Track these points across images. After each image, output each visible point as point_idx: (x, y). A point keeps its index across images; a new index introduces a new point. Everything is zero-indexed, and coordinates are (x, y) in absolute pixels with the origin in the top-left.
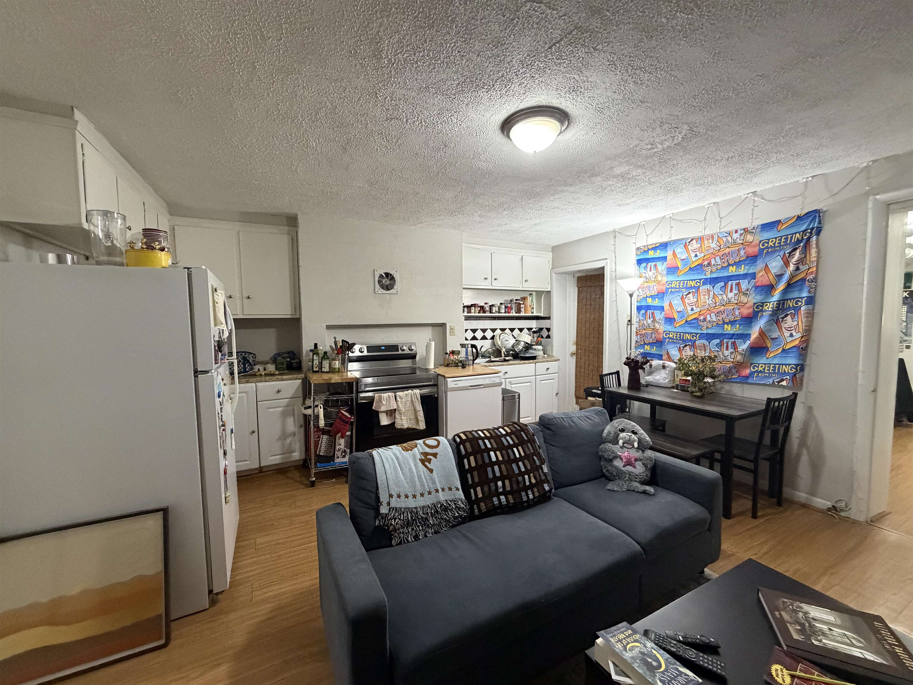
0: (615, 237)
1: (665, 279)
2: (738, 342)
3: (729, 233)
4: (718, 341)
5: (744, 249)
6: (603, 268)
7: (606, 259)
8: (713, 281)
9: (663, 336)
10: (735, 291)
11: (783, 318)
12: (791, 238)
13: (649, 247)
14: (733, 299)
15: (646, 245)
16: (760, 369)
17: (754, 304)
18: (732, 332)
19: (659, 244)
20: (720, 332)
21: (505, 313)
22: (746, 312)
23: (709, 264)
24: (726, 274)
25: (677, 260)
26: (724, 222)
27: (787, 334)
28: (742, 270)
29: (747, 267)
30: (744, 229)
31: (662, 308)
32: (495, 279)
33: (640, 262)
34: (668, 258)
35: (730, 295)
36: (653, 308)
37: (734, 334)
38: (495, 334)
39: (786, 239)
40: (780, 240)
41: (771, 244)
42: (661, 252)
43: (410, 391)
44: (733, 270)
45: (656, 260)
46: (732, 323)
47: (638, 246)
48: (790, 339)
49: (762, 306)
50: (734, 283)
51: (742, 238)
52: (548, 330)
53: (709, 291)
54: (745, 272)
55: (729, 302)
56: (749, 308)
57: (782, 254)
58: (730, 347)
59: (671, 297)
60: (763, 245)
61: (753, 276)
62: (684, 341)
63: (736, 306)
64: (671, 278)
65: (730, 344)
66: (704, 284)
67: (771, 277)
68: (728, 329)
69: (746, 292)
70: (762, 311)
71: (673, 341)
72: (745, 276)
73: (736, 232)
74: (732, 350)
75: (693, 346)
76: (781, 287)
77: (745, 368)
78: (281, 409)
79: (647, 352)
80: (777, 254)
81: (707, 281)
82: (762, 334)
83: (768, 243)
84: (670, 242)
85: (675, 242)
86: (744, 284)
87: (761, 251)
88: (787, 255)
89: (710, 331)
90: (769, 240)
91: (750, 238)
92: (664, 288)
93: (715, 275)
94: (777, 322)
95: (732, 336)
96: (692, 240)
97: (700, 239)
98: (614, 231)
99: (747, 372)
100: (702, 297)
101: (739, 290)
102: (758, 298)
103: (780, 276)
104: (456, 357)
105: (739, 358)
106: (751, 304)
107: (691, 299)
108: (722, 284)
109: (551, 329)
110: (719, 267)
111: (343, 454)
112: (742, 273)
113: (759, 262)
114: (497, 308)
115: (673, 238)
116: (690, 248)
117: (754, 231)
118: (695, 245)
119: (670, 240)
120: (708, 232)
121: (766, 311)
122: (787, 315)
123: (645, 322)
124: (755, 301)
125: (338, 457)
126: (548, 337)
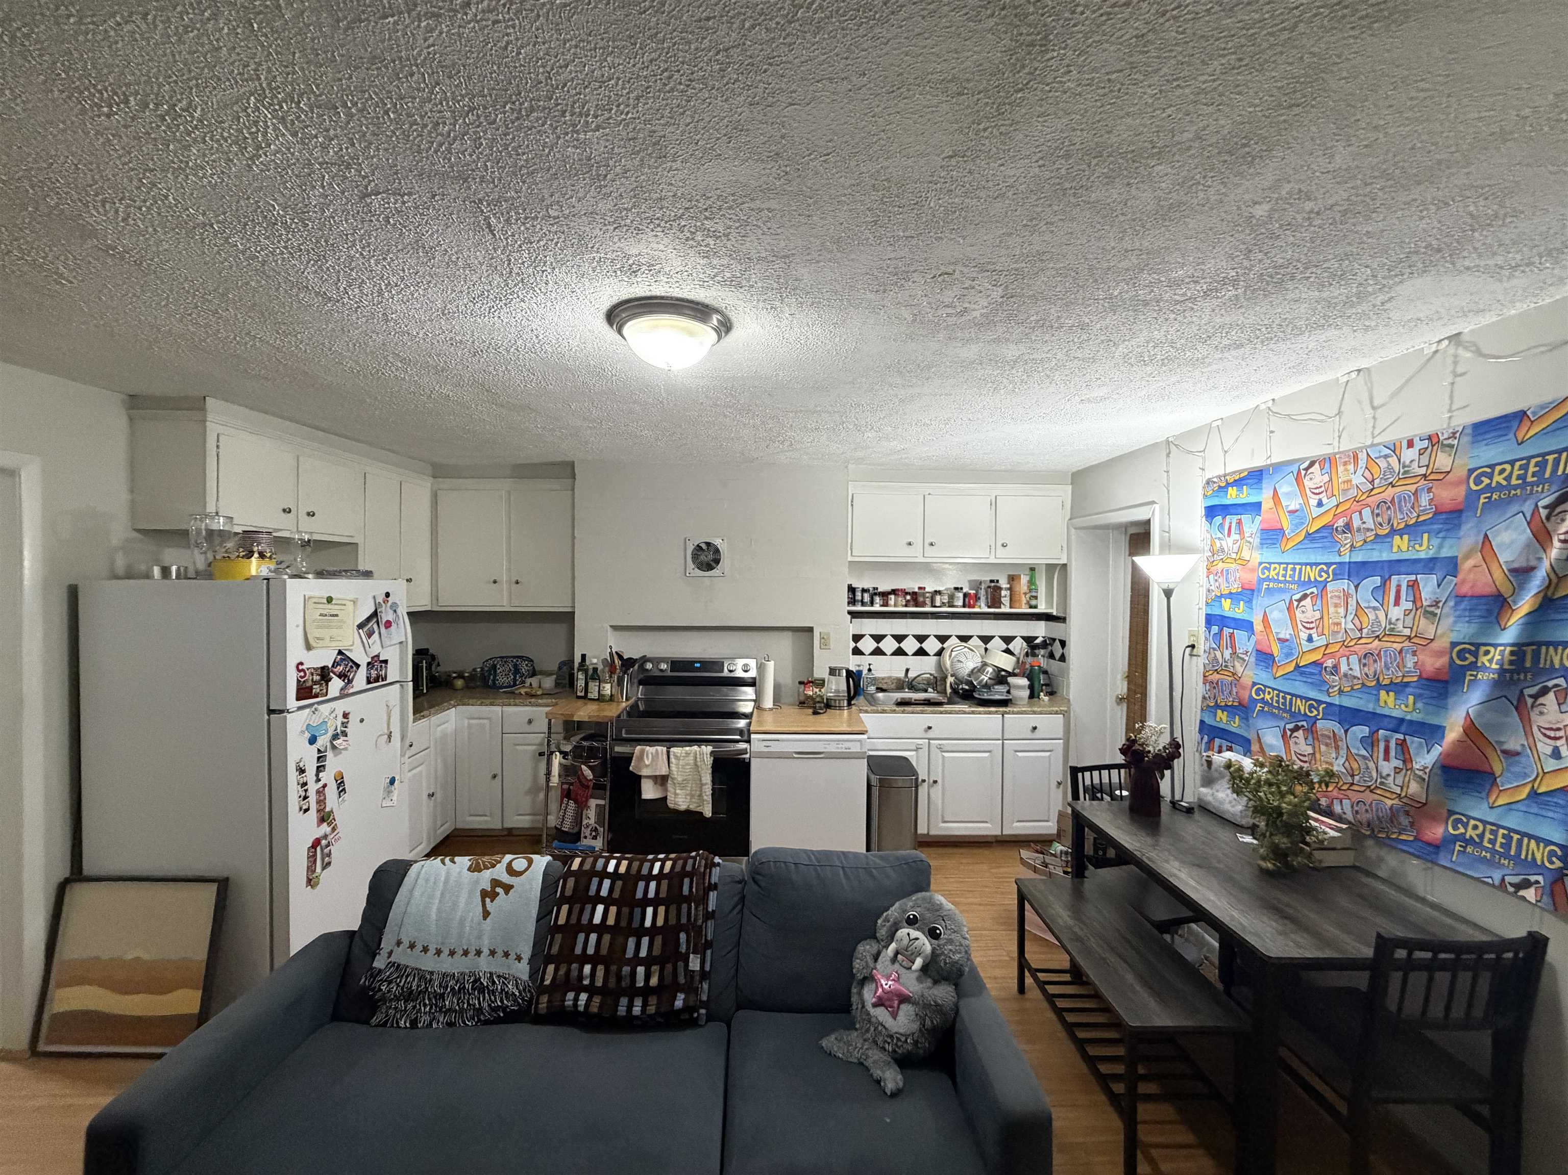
0: (1168, 455)
1: (1257, 557)
2: (1414, 743)
3: (1394, 448)
4: (1366, 730)
5: (1429, 490)
6: (1148, 522)
7: (1153, 502)
8: (1356, 571)
9: (1251, 696)
10: (1406, 605)
11: (1535, 697)
12: (1557, 462)
13: (1228, 478)
14: (1400, 626)
15: (1222, 472)
16: (1470, 833)
17: (1454, 644)
18: (1396, 713)
19: (1246, 473)
20: (1370, 707)
21: (964, 606)
22: (1433, 663)
23: (1348, 527)
24: (1385, 556)
25: (1281, 514)
26: (1384, 419)
27: (1545, 748)
28: (1425, 548)
29: (1436, 542)
30: (1430, 438)
31: (1250, 627)
32: (932, 544)
33: (1211, 512)
34: (1264, 507)
35: (1396, 613)
36: (1232, 625)
37: (1402, 721)
38: (945, 645)
39: (1542, 465)
40: (1525, 468)
41: (1498, 478)
42: (1250, 491)
43: (696, 748)
44: (1401, 547)
45: (1240, 510)
46: (1398, 688)
47: (1209, 475)
48: (1551, 765)
49: (1475, 654)
50: (1405, 580)
51: (1424, 460)
52: (1063, 644)
53: (1347, 596)
54: (1431, 554)
55: (1392, 632)
56: (1440, 654)
57: (1528, 508)
58: (1392, 753)
59: (1267, 601)
60: (1478, 482)
61: (1452, 566)
62: (1293, 715)
63: (1407, 643)
64: (1270, 555)
65: (1393, 745)
66: (1337, 576)
67: (1498, 574)
68: (1389, 704)
69: (1432, 609)
70: (1473, 666)
71: (1271, 711)
72: (1429, 565)
73: (1410, 444)
74: (1399, 764)
76: (1525, 604)
77: (1434, 818)
78: (534, 747)
79: (1221, 726)
80: (1514, 508)
81: (1342, 571)
82: (1471, 730)
83: (1490, 476)
84: (1268, 468)
85: (1278, 467)
86: (1428, 586)
87: (1472, 496)
88: (1543, 513)
89: (1348, 702)
90: (1493, 467)
91: (1443, 461)
92: (1254, 578)
93: (1359, 557)
94: (1520, 706)
95: (1398, 724)
96: (1312, 464)
97: (1328, 462)
98: (1168, 442)
99: (1437, 832)
100: (1332, 610)
101: (1414, 602)
102: (1463, 631)
103: (1522, 573)
104: (817, 690)
105: (1414, 788)
106: (1443, 643)
107: (1308, 611)
108: (1377, 580)
109: (1067, 643)
110: (1370, 536)
111: (594, 834)
112: (1422, 555)
113: (1465, 528)
114: (946, 597)
115: (1275, 460)
116: (1307, 483)
117: (1456, 442)
118: (1317, 477)
119: (1269, 462)
120: (1347, 445)
121: (1484, 668)
122: (1545, 691)
123: (1218, 654)
124: (1454, 637)
125: (585, 837)
126: (1063, 658)
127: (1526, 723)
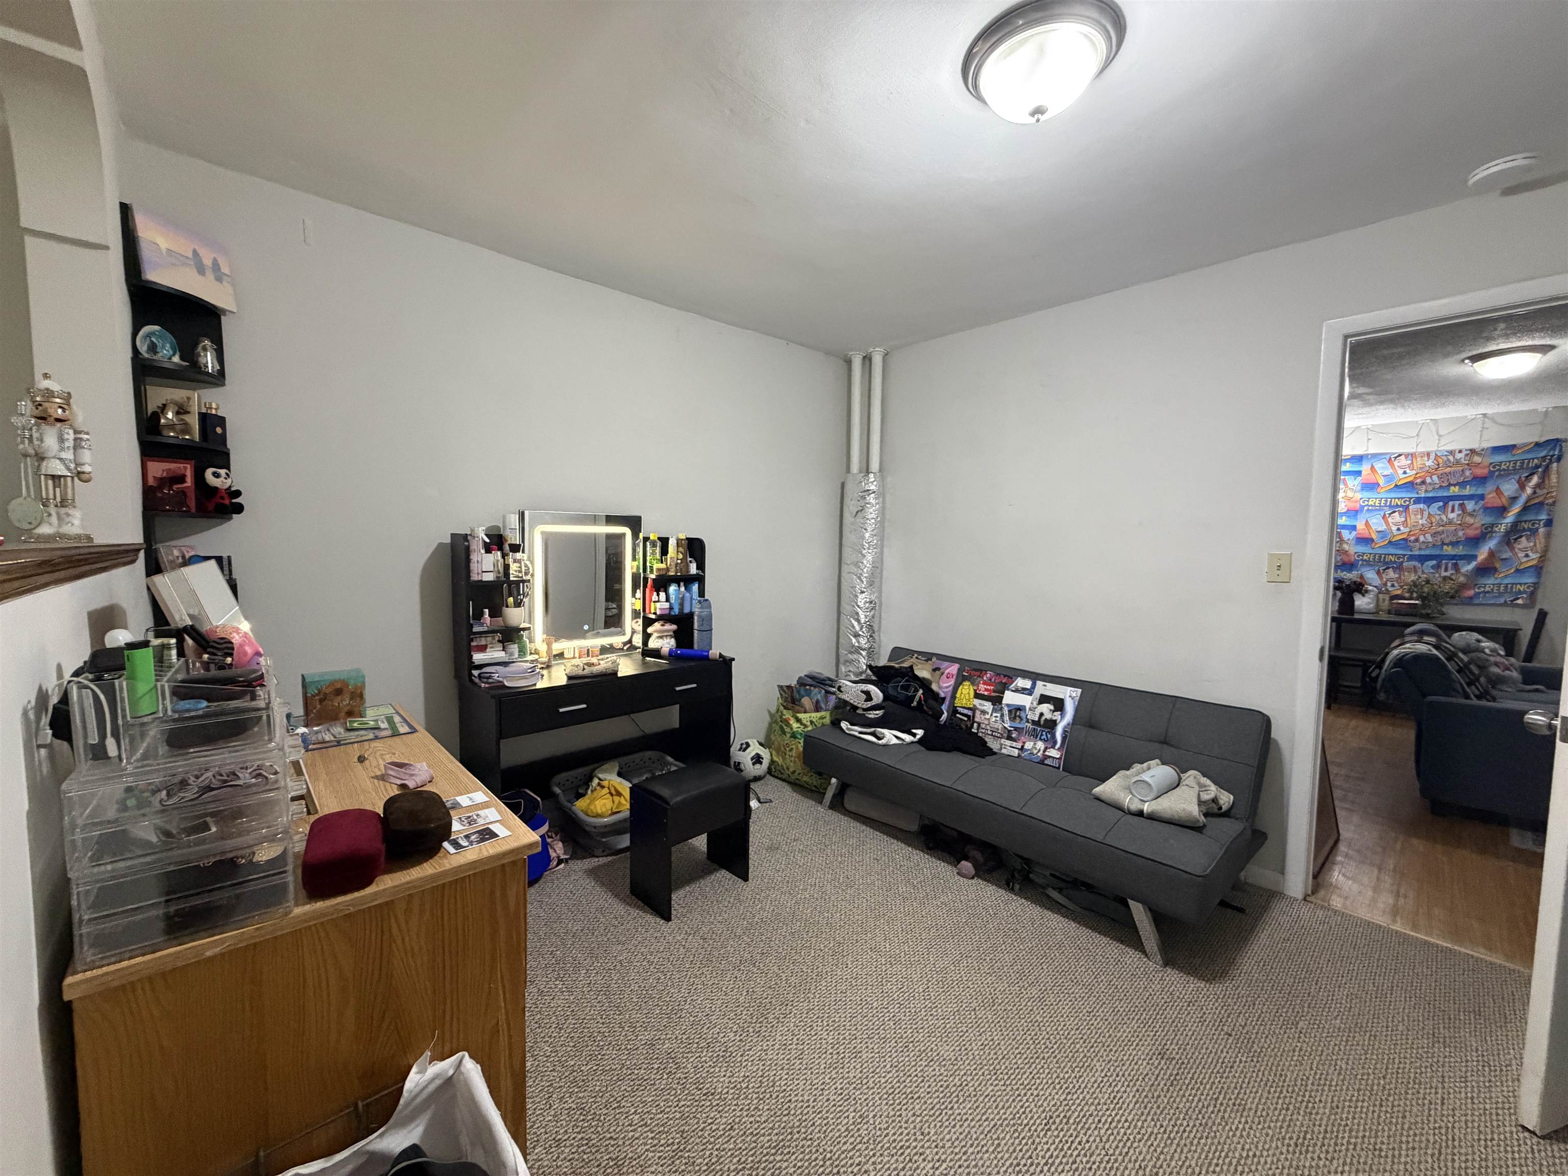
1: (1359, 496)
2: (1460, 563)
3: (1452, 453)
4: (1434, 562)
5: (1470, 470)
8: (1428, 501)
9: (1355, 559)
10: (1458, 512)
11: (1516, 539)
12: (1529, 462)
14: (1455, 520)
16: (1487, 589)
17: (1483, 525)
18: (1454, 553)
19: (1349, 457)
20: (1438, 552)
22: (1471, 533)
23: (1423, 482)
24: (1445, 494)
25: (1377, 476)
26: (1444, 441)
27: (1521, 555)
28: (1468, 491)
29: (1474, 489)
30: (1471, 450)
31: (1354, 528)
34: (1363, 473)
35: (1452, 516)
37: (1455, 556)
39: (1523, 463)
40: (1515, 464)
41: (1503, 467)
42: (1351, 465)
44: (1454, 490)
46: (1454, 544)
48: (1525, 559)
49: (1492, 528)
50: (1457, 503)
51: (1468, 458)
53: (1422, 511)
54: (1472, 493)
55: (1450, 523)
56: (1476, 529)
57: (1517, 477)
58: (1450, 568)
59: (1368, 515)
61: (1482, 497)
62: (1385, 563)
63: (1459, 527)
64: (1367, 495)
65: (1450, 565)
66: (1415, 503)
67: (1504, 500)
68: (1449, 550)
69: (1472, 513)
70: (1492, 532)
71: (1368, 563)
72: (1470, 497)
73: (1460, 452)
74: (1453, 572)
75: (1399, 568)
76: (1516, 509)
77: (1470, 588)
80: (1512, 476)
81: (1418, 501)
82: (1492, 554)
83: (1500, 466)
84: (1367, 455)
85: (1375, 456)
86: (1470, 506)
87: (1491, 473)
88: (1523, 479)
89: (1423, 553)
90: (1501, 463)
91: (1477, 459)
92: (1357, 506)
93: (1430, 495)
94: (1508, 543)
95: (1453, 557)
96: (1400, 455)
97: (1410, 455)
99: (1471, 593)
100: (1412, 516)
101: (1463, 511)
102: (1488, 520)
103: (1514, 499)
105: (1462, 579)
106: (1478, 525)
107: (1397, 518)
108: (1441, 504)
110: (1437, 486)
112: (1467, 493)
113: (1488, 484)
115: (1369, 452)
116: (1396, 463)
117: (1483, 453)
118: (1403, 461)
119: (1366, 453)
120: (1421, 449)
121: (1496, 532)
122: (1521, 537)
124: (1483, 522)
127: (1512, 549)
